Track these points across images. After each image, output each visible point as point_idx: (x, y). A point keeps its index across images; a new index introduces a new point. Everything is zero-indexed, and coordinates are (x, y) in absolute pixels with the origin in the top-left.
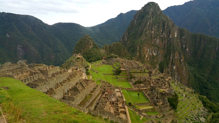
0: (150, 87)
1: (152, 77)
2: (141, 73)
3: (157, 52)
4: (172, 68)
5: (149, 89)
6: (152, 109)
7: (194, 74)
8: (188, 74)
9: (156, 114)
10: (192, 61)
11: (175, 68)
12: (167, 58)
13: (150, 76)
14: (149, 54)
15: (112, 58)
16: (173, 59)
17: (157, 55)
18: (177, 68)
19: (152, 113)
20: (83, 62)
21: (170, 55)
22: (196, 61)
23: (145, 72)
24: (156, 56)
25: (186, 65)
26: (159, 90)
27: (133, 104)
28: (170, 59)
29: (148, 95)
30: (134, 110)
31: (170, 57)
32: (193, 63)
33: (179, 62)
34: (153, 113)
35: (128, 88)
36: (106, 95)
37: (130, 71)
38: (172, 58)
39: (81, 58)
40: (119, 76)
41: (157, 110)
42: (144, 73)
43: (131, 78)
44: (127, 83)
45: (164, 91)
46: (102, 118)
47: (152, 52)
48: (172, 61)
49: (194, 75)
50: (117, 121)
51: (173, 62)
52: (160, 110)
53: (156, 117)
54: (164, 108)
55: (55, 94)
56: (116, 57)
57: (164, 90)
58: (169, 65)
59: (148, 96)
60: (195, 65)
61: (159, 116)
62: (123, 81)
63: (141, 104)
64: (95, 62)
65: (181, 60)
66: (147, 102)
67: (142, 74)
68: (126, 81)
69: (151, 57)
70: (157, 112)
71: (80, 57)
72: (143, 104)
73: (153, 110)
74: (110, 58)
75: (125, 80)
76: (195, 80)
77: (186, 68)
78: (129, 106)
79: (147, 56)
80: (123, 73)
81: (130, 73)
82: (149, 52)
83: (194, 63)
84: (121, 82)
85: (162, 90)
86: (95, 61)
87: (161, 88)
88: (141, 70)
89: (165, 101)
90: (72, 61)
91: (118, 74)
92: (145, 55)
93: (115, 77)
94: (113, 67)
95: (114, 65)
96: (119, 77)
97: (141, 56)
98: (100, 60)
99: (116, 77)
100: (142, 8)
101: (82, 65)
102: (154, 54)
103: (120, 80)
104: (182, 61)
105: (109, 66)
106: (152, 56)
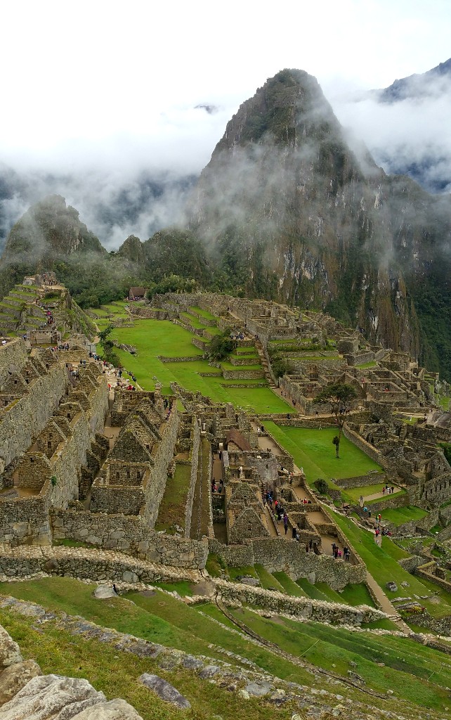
0: (367, 405)
1: (358, 366)
2: (314, 349)
3: (317, 266)
4: (368, 324)
5: (361, 415)
6: (398, 499)
7: (439, 341)
8: (417, 346)
9: (418, 518)
10: (428, 298)
11: (375, 323)
12: (350, 289)
13: (350, 360)
14: (289, 274)
15: (174, 291)
16: (369, 291)
17: (318, 278)
18: (384, 323)
19: (401, 515)
20: (72, 312)
21: (362, 276)
22: (445, 298)
23: (327, 347)
24: (313, 281)
25: (414, 311)
26: (402, 417)
27: (331, 485)
28: (361, 292)
29: (367, 440)
30: (341, 511)
31: (359, 285)
32: (433, 305)
33: (389, 299)
34: (406, 514)
35: (279, 416)
36: (233, 459)
37: (273, 345)
38: (366, 287)
39: (63, 294)
40: (226, 367)
41: (417, 499)
42: (325, 349)
43: (280, 374)
44: (262, 391)
45: (420, 421)
46: (268, 575)
47: (298, 266)
48: (367, 300)
49: (438, 347)
50: (321, 579)
51: (372, 302)
52: (424, 498)
53: (417, 530)
54: (438, 488)
55: (54, 483)
56: (189, 289)
57: (421, 416)
58: (357, 315)
59: (372, 447)
60: (442, 312)
61: (425, 526)
62: (246, 387)
63: (355, 480)
64: (99, 308)
65: (396, 295)
66: (377, 469)
67: (317, 354)
68: (258, 386)
69: (296, 284)
70: (417, 510)
71: (60, 291)
72: (362, 479)
73: (404, 504)
74: (167, 290)
75: (256, 382)
76: (442, 364)
77: (411, 323)
78: (322, 493)
79: (281, 282)
80: (244, 354)
81: (271, 352)
82: (290, 267)
83: (438, 302)
84: (241, 392)
85: (412, 417)
86: (101, 304)
87: (408, 411)
88: (315, 340)
89: (436, 461)
90: (24, 309)
91: (220, 359)
92: (275, 278)
93: (208, 368)
94: (189, 329)
95: (189, 320)
96: (228, 372)
97: (264, 280)
98: (120, 299)
99: (217, 371)
100: (258, 90)
101: (70, 324)
102: (307, 274)
103: (238, 382)
104: (399, 297)
105: (166, 323)
106: (300, 280)
